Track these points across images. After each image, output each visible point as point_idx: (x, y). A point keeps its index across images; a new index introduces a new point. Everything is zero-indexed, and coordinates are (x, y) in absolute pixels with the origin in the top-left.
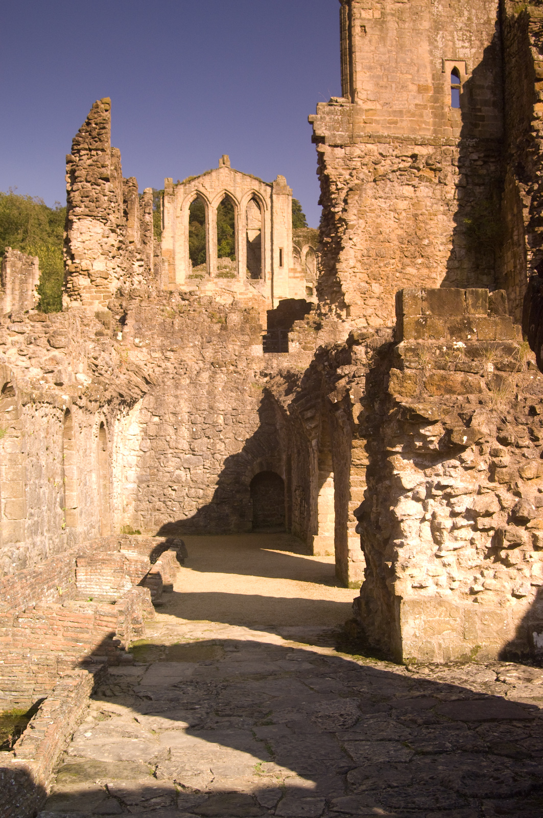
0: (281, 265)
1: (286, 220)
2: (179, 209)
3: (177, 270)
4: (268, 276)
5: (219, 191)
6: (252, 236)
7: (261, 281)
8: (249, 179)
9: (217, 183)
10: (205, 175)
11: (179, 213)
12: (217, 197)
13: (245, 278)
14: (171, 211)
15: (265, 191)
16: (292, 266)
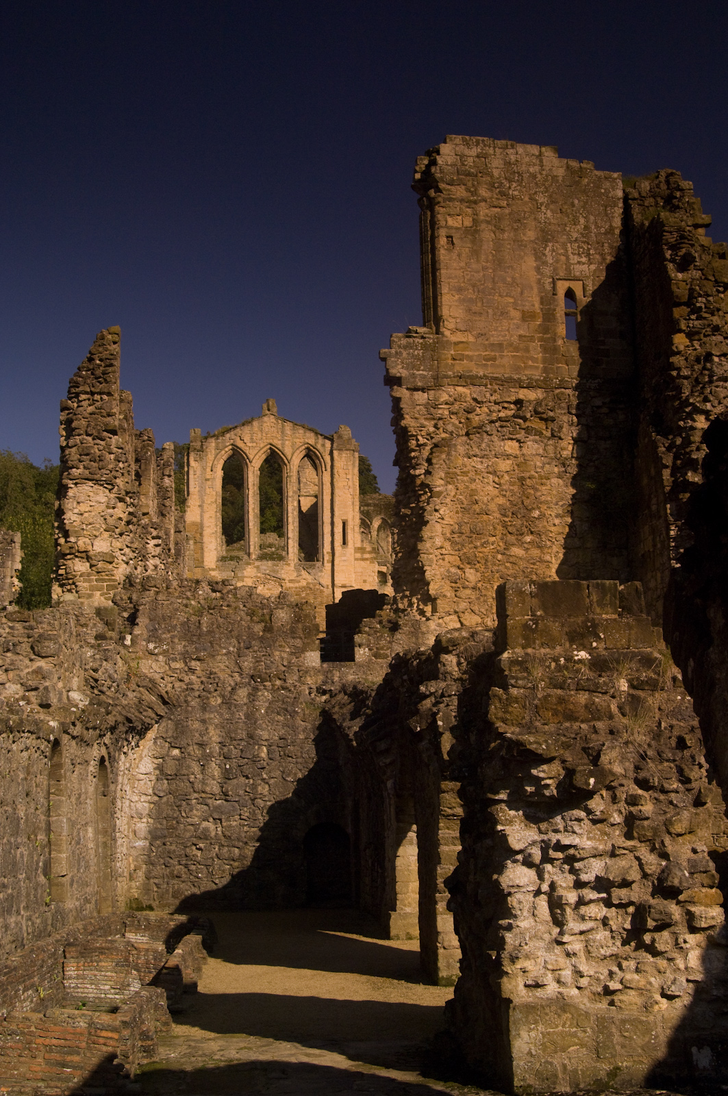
0: (344, 543)
1: (350, 483)
2: (209, 469)
3: (206, 550)
4: (327, 557)
5: (262, 445)
6: (306, 504)
7: (319, 564)
8: (301, 431)
9: (260, 436)
10: (243, 425)
11: (209, 474)
12: (260, 454)
13: (296, 560)
14: (198, 473)
15: (323, 445)
16: (359, 545)
